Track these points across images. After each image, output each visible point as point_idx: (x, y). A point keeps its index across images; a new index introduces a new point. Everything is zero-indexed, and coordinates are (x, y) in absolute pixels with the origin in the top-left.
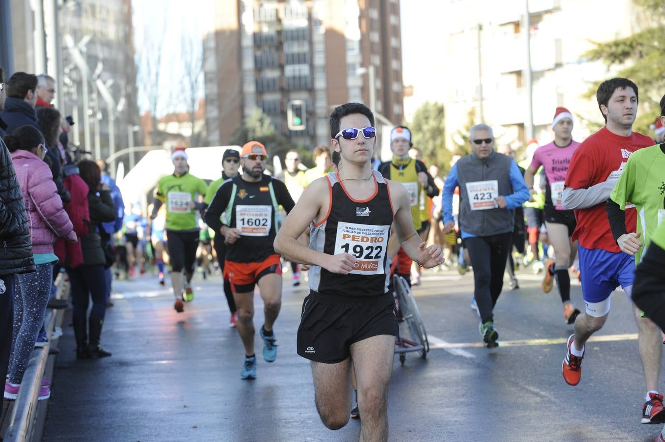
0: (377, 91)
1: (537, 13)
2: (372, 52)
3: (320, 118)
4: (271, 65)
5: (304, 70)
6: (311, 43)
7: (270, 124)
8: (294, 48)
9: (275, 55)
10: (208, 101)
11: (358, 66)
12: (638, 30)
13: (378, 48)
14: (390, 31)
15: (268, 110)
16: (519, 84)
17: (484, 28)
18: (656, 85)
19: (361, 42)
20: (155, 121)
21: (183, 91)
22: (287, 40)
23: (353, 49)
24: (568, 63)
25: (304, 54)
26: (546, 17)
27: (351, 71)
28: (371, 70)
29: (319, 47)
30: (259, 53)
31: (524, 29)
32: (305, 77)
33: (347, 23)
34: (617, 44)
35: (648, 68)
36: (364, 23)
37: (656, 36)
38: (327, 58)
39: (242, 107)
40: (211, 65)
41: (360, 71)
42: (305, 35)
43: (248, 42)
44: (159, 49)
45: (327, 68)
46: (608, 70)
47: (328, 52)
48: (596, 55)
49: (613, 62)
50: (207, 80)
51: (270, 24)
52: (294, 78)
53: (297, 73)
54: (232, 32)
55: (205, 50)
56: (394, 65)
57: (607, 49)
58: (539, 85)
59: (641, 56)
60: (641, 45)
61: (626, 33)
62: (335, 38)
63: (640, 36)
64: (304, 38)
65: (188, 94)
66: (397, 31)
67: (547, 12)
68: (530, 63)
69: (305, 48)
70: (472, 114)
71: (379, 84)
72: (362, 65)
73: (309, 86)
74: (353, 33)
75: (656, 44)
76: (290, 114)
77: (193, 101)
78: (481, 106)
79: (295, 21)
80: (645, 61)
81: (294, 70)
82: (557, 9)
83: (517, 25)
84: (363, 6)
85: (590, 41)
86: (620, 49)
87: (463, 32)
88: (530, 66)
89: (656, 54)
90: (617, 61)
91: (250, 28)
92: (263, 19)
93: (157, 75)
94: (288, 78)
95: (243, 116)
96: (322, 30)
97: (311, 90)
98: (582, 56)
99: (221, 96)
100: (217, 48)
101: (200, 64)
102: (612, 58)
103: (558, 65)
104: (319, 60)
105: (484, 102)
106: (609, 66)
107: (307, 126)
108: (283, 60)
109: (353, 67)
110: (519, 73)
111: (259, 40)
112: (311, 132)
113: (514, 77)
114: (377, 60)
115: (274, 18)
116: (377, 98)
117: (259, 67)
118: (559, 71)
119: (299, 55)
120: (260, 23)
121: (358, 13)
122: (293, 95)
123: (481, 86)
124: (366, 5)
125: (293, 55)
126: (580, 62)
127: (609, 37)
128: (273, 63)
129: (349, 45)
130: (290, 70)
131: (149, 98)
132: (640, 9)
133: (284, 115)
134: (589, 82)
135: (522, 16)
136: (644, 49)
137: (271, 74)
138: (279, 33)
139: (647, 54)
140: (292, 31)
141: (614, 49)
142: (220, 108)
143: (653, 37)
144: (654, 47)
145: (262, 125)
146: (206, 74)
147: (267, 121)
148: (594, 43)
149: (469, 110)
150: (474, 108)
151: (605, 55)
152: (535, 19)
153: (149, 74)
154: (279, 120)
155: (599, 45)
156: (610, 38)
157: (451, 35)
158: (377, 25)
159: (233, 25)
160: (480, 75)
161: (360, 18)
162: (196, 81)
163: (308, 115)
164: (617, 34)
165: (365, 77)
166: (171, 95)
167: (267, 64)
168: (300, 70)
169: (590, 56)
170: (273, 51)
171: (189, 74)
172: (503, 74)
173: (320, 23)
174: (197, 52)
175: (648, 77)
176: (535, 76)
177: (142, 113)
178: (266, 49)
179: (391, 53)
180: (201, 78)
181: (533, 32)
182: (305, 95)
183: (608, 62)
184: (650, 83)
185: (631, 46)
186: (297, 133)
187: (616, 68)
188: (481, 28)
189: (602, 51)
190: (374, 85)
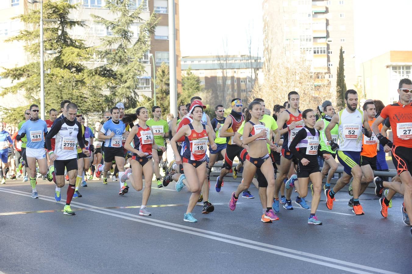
12: (27, 63)
18: (35, 90)
34: (16, 70)
35: (31, 82)
37: (35, 66)
46: (12, 82)
48: (6, 75)
49: (15, 79)
57: (12, 72)
59: (28, 76)
60: (28, 71)
61: (21, 64)
63: (28, 66)
75: (35, 70)
80: (30, 79)
85: (4, 68)
86: (18, 72)
90: (17, 79)
102: (14, 77)
132: (28, 53)
136: (30, 73)
139: (31, 75)
141: (15, 72)
148: (5, 69)
151: (11, 75)
155: (8, 70)
156: (13, 67)
164: (16, 65)
169: (4, 76)
175: (32, 87)
183: (12, 79)
184: (32, 89)
185: (23, 71)
187: (16, 81)
189: (10, 73)
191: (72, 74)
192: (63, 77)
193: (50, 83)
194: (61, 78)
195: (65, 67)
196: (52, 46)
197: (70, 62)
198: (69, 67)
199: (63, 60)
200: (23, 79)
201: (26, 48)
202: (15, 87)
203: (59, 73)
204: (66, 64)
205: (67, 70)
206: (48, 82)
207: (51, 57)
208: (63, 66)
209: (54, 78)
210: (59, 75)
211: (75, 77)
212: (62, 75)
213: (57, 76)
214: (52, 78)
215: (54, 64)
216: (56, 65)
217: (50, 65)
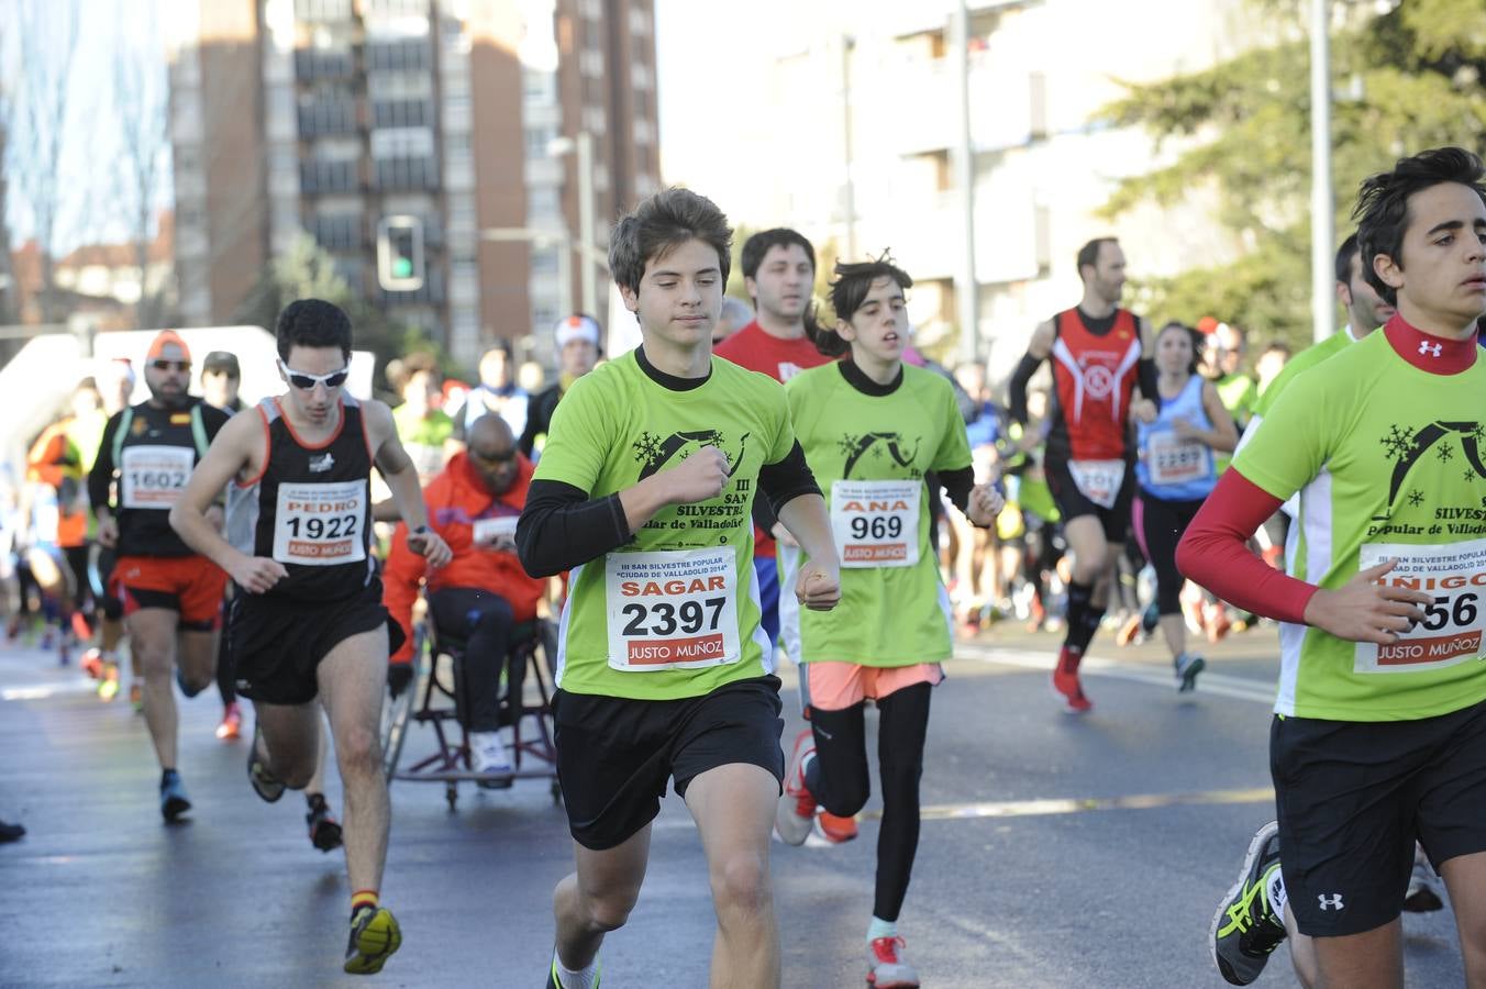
0: (599, 196)
1: (984, 10)
2: (587, 99)
3: (456, 261)
4: (339, 131)
5: (418, 141)
6: (437, 77)
7: (336, 273)
8: (395, 88)
9: (345, 103)
10: (181, 216)
11: (551, 134)
12: (1229, 54)
13: (600, 90)
14: (629, 48)
15: (328, 239)
16: (943, 183)
17: (858, 45)
18: (1273, 185)
19: (561, 75)
20: (48, 264)
21: (118, 190)
22: (376, 67)
23: (538, 92)
24: (1061, 132)
25: (420, 104)
26: (1008, 20)
27: (534, 147)
28: (585, 146)
29: (457, 85)
30: (308, 100)
31: (955, 48)
32: (422, 160)
33: (525, 27)
34: (1178, 87)
35: (1250, 146)
36: (567, 29)
37: (1274, 67)
38: (477, 113)
39: (266, 232)
40: (190, 124)
41: (558, 146)
42: (422, 57)
43: (279, 71)
44: (60, 85)
45: (475, 138)
46: (1157, 150)
47: (478, 98)
48: (1129, 113)
49: (1169, 130)
50: (180, 163)
51: (334, 27)
52: (395, 161)
53: (402, 151)
54: (241, 47)
55: (175, 89)
56: (640, 131)
57: (1155, 100)
58: (993, 183)
59: (1237, 116)
60: (1238, 88)
61: (1200, 61)
62: (496, 67)
63: (1236, 67)
64: (419, 63)
65: (131, 198)
66: (646, 50)
67: (1009, 7)
68: (968, 133)
69: (421, 89)
70: (828, 253)
71: (603, 179)
72: (564, 130)
73: (432, 181)
74: (539, 54)
75: (1273, 86)
76: (384, 250)
77: (144, 214)
78: (851, 235)
79: (397, 22)
80: (1247, 128)
81: (395, 144)
83: (938, 38)
85: (1114, 80)
86: (1186, 100)
87: (806, 53)
88: (969, 140)
89: (1272, 112)
90: (1178, 129)
91: (286, 36)
92: (317, 13)
93: (55, 150)
94: (381, 163)
95: (267, 254)
96: (462, 45)
97: (437, 192)
98: (1094, 117)
99: (213, 204)
100: (204, 86)
101: (161, 124)
102: (1165, 120)
103: (1037, 137)
104: (457, 118)
105: (857, 225)
106: (1159, 140)
107: (427, 280)
108: (369, 118)
109: (541, 136)
110: (942, 156)
111: (307, 67)
112: (437, 294)
113: (931, 165)
114: (597, 120)
115: (344, 13)
116: (599, 210)
117: (309, 132)
118: (1038, 151)
119: (406, 105)
120: (310, 24)
122: (392, 204)
123: (850, 187)
125: (392, 105)
126: (1088, 130)
127: (1159, 71)
128: (343, 126)
129: (531, 83)
130: (385, 143)
131: (36, 208)
133: (370, 251)
134: (1110, 179)
135: (950, 16)
136: (1246, 101)
137: (337, 151)
138: (358, 50)
139: (1252, 112)
140: (390, 47)
141: (1171, 100)
142: (212, 235)
143: (1264, 72)
144: (1266, 95)
145: (314, 276)
146: (177, 151)
147: (328, 265)
148: (1124, 84)
149: (822, 243)
150: (833, 239)
151: (1149, 113)
153: (35, 145)
154: (357, 265)
155: (1136, 89)
156: (1162, 73)
157: (780, 60)
158: (597, 35)
159: (244, 28)
160: (849, 160)
161: (558, 15)
162: (152, 167)
163: (431, 253)
164: (1180, 62)
165: (569, 161)
166: (88, 199)
167: (329, 126)
168: (409, 143)
169: (1115, 118)
170: (343, 93)
171: (134, 149)
172: (904, 157)
173: (457, 27)
174: (154, 92)
175: (1255, 168)
176: (981, 162)
177: (18, 243)
178: (325, 88)
179: (632, 104)
180: (164, 159)
181: (976, 54)
182: (421, 204)
183: (1158, 130)
184: (1257, 180)
185: (1213, 92)
186: (401, 298)
187: (1178, 146)
188: (850, 45)
189: (1144, 104)
190: (592, 179)
191: (1460, 102)
192: (1412, 118)
193: (1349, 148)
194: (1401, 121)
195: (1424, 65)
197: (1451, 43)
198: (1445, 64)
199: (1411, 35)
200: (1208, 134)
202: (1174, 174)
203: (1392, 96)
204: (1429, 49)
205: (1432, 82)
206: (1339, 141)
207: (1348, 17)
208: (1412, 61)
209: (1368, 120)
210: (1394, 106)
211: (1474, 113)
212: (1411, 107)
213: (1383, 112)
214: (1356, 122)
215: (1368, 54)
216: (1378, 54)
217: (1350, 59)
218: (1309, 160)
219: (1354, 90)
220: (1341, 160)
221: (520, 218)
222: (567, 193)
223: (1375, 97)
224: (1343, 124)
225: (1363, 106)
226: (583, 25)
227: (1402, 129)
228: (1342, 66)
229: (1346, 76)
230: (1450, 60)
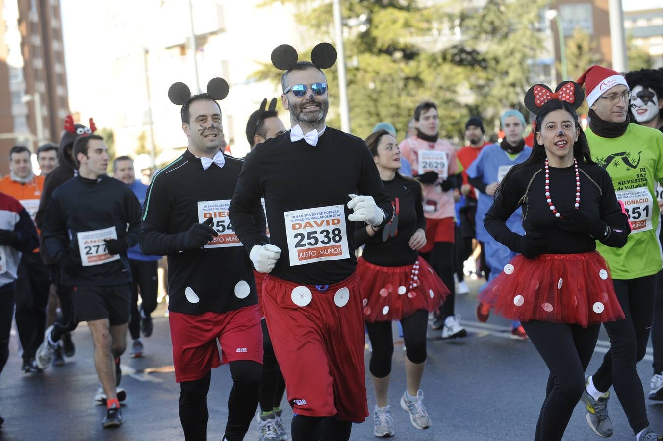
0: (44, 119)
1: (202, 35)
2: (37, 78)
11: (22, 93)
12: (302, 50)
13: (42, 74)
14: (53, 56)
17: (150, 52)
19: (25, 69)
23: (16, 77)
24: (236, 84)
26: (211, 39)
27: (15, 99)
28: (37, 98)
31: (190, 52)
33: (9, 50)
36: (26, 49)
41: (26, 98)
46: (275, 89)
48: (263, 75)
56: (59, 91)
66: (60, 57)
67: (213, 33)
70: (142, 138)
71: (45, 112)
72: (27, 92)
74: (15, 61)
78: (152, 130)
82: (221, 31)
83: (183, 47)
84: (25, 32)
85: (256, 62)
87: (129, 56)
98: (249, 77)
105: (154, 126)
106: (276, 86)
109: (18, 94)
114: (41, 87)
116: (45, 125)
121: (19, 40)
123: (150, 109)
124: (27, 32)
126: (247, 83)
129: (12, 73)
132: (304, 28)
135: (188, 39)
148: (261, 64)
149: (139, 134)
150: (144, 132)
151: (272, 75)
152: (201, 41)
155: (266, 65)
157: (117, 59)
158: (40, 52)
160: (149, 99)
161: (23, 44)
165: (30, 105)
169: (258, 77)
179: (55, 80)
181: (199, 54)
183: (276, 82)
188: (147, 52)
189: (269, 71)
190: (40, 112)
191: (395, 66)
192: (377, 73)
193: (353, 86)
194: (373, 74)
195: (381, 52)
196: (351, 9)
197: (391, 42)
198: (389, 51)
199: (374, 40)
201: (299, 19)
203: (369, 64)
204: (383, 45)
205: (384, 58)
206: (350, 83)
207: (349, 33)
208: (375, 50)
209: (360, 75)
210: (370, 69)
211: (402, 70)
212: (377, 69)
213: (366, 71)
214: (355, 75)
215: (358, 47)
216: (362, 47)
217: (351, 50)
218: (338, 92)
219: (354, 62)
220: (350, 91)
221: (11, 129)
222: (30, 118)
223: (362, 65)
224: (350, 77)
225: (357, 69)
226: (33, 48)
227: (374, 77)
228: (348, 53)
229: (350, 57)
230: (391, 49)
